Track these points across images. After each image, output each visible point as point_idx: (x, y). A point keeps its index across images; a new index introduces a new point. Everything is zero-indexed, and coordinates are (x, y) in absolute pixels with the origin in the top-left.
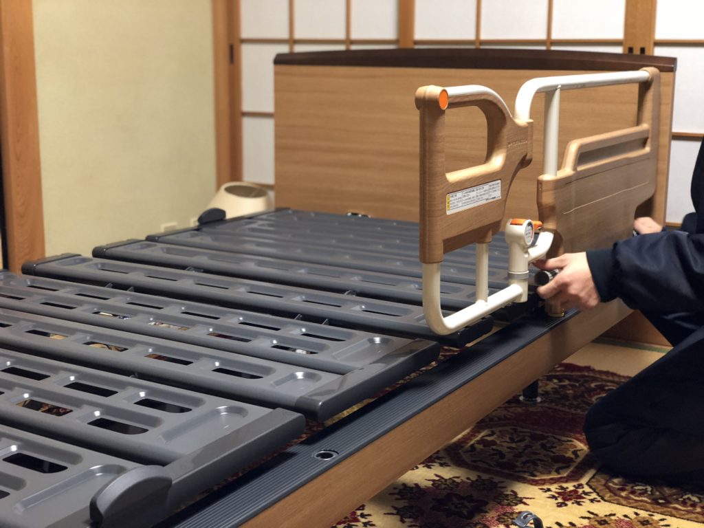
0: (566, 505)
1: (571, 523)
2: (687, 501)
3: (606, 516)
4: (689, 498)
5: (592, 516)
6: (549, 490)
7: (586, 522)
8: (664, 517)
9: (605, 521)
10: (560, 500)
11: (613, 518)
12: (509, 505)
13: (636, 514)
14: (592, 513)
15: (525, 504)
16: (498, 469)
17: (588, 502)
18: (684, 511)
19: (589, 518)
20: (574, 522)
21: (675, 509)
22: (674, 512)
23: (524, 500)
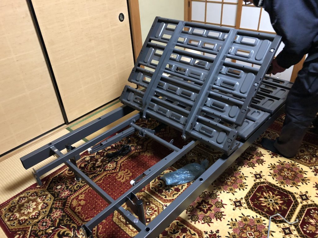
0: (273, 157)
1: (274, 164)
2: (305, 158)
3: (283, 162)
4: (305, 157)
5: (280, 162)
6: (269, 152)
7: (278, 164)
8: (298, 164)
9: (283, 164)
10: (272, 156)
11: (285, 163)
12: (259, 156)
13: (291, 162)
14: (280, 161)
15: (263, 156)
16: (257, 143)
17: (279, 157)
18: (304, 162)
19: (279, 162)
20: (275, 164)
21: (302, 161)
22: (301, 162)
23: (263, 155)
